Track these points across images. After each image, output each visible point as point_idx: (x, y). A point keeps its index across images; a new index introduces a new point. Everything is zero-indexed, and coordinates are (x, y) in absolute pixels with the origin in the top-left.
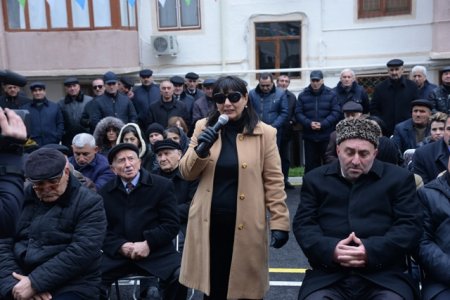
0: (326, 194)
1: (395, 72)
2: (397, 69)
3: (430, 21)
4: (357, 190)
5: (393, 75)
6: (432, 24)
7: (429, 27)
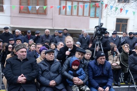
0: (13, 64)
1: (6, 31)
2: (7, 30)
3: (10, 15)
4: (23, 63)
5: (6, 32)
6: (10, 16)
7: (9, 17)
